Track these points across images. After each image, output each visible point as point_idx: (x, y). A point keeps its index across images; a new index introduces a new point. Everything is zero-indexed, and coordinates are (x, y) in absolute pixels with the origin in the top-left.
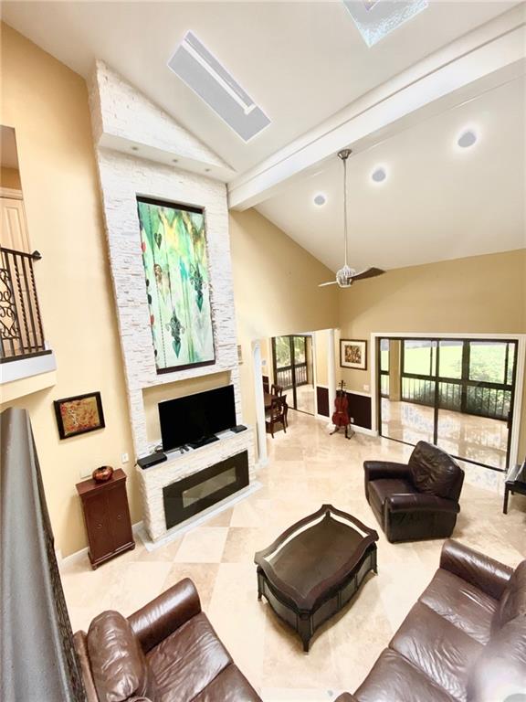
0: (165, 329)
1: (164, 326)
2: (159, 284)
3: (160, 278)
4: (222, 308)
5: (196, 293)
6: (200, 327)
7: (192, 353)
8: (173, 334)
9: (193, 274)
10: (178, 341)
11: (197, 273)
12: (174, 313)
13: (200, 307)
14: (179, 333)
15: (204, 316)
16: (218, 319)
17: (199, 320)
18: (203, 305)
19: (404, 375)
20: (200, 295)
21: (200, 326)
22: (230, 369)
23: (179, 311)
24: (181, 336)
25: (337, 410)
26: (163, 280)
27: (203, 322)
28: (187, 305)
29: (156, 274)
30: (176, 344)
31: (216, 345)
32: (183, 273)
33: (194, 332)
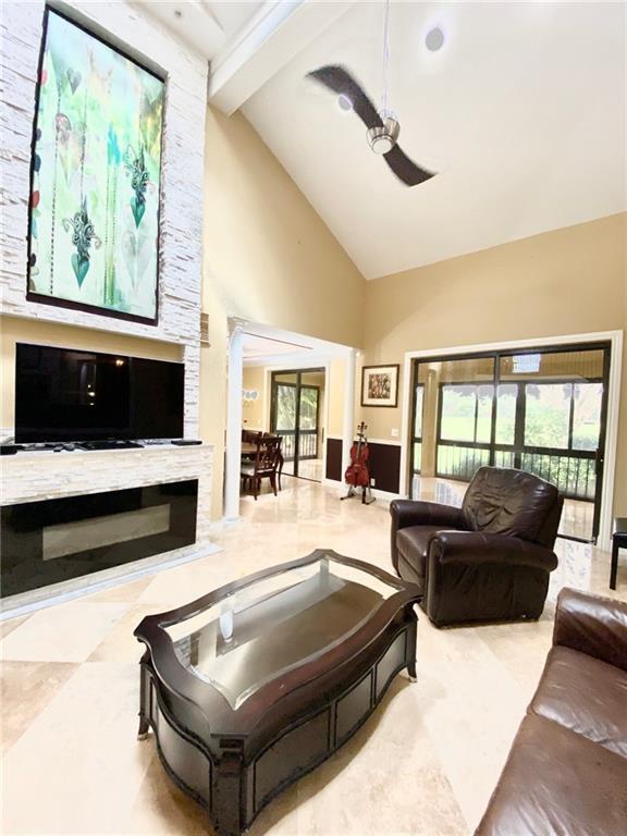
0: (59, 228)
1: (58, 221)
2: (60, 147)
3: (65, 138)
4: (180, 236)
5: (133, 194)
6: (134, 252)
7: (111, 289)
8: (76, 241)
9: (131, 160)
10: (83, 258)
11: (140, 165)
12: (84, 206)
13: (138, 220)
14: (88, 245)
15: (144, 238)
16: (169, 252)
17: (132, 240)
18: (143, 218)
19: (440, 442)
20: (140, 201)
21: (134, 249)
22: (182, 342)
23: (95, 206)
24: (91, 251)
25: (353, 463)
26: (71, 142)
27: (140, 245)
28: (112, 203)
29: (58, 128)
30: (80, 263)
31: (161, 294)
32: (113, 150)
33: (121, 256)
